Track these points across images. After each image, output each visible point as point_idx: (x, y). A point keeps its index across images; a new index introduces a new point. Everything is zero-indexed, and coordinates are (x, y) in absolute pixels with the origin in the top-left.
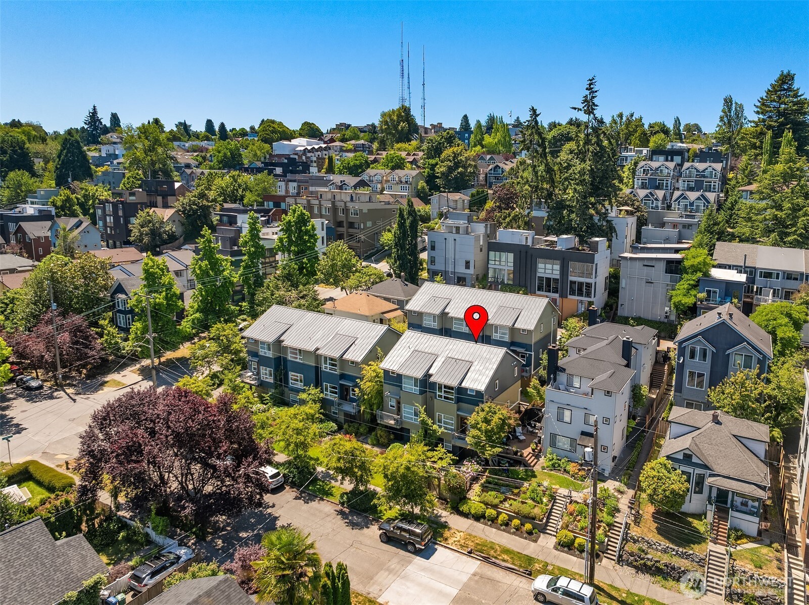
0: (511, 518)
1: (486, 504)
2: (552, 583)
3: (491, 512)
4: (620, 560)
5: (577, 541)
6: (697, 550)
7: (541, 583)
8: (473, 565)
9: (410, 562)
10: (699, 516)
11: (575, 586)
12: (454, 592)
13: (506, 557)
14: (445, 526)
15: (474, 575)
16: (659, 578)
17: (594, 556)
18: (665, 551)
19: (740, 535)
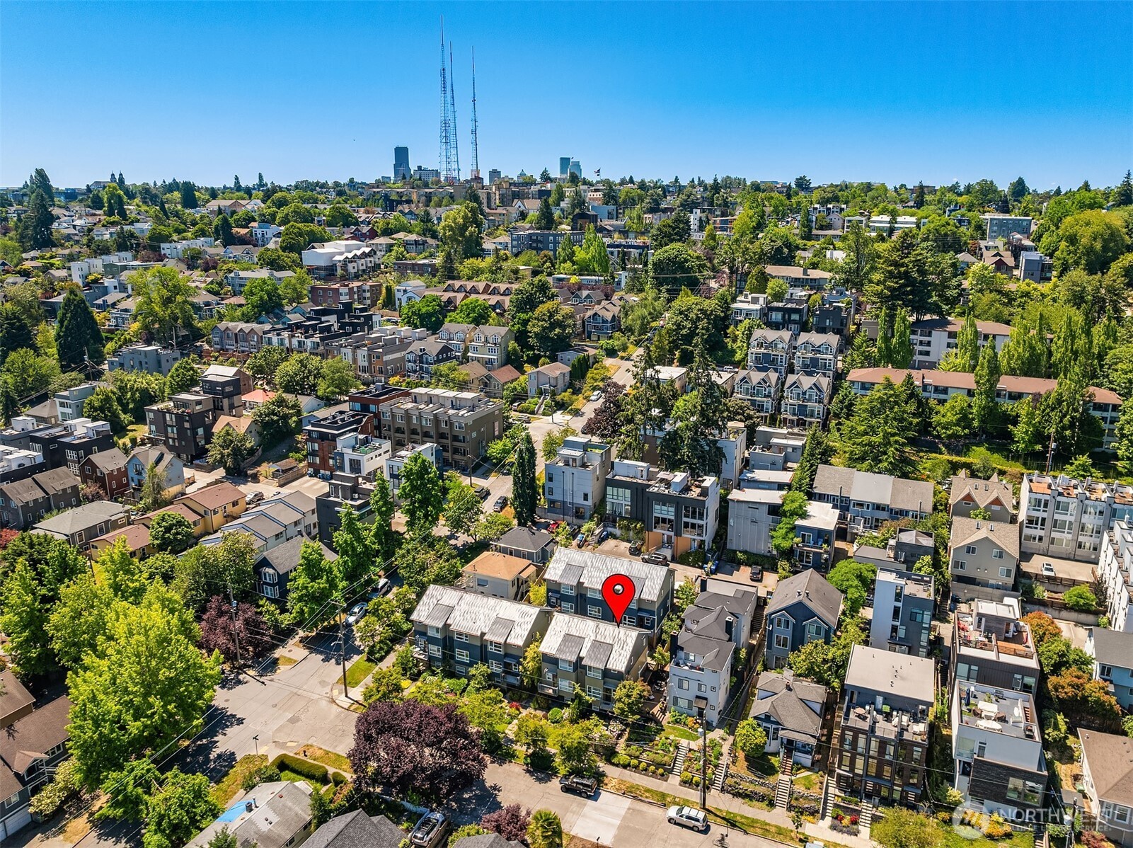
0: (649, 765)
1: (630, 756)
2: (680, 810)
3: (634, 762)
4: (723, 790)
5: (695, 779)
6: (771, 780)
7: (672, 812)
8: (627, 802)
9: (585, 805)
10: (776, 754)
11: (693, 813)
12: (617, 822)
13: (648, 795)
14: (603, 775)
15: (629, 809)
16: (747, 800)
17: (706, 788)
18: (751, 782)
19: (799, 766)
